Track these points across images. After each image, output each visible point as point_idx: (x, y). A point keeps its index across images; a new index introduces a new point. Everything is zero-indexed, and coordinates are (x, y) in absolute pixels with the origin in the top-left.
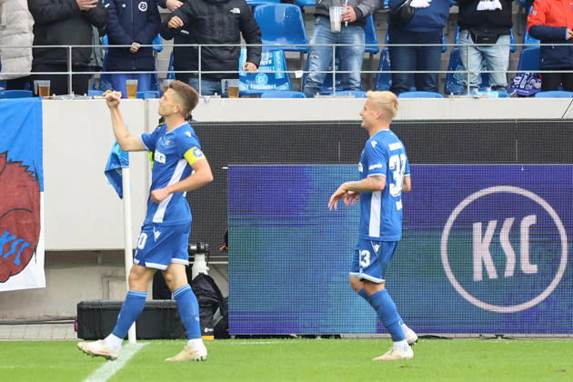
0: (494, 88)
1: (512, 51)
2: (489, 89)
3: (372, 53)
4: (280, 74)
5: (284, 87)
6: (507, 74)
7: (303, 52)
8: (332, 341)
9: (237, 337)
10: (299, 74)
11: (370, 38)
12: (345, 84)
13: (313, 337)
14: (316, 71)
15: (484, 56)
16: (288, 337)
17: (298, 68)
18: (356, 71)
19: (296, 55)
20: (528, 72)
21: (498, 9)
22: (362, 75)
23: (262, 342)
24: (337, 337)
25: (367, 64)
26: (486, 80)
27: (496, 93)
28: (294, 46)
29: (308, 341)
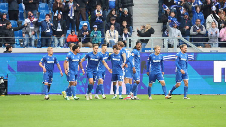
0: (60, 46)
1: (64, 39)
2: (59, 46)
3: (36, 39)
4: (18, 43)
5: (19, 46)
6: (63, 44)
7: (23, 39)
8: (28, 96)
9: (9, 95)
10: (22, 43)
11: (36, 36)
12: (31, 45)
13: (24, 95)
14: (26, 43)
15: (59, 40)
16: (19, 95)
17: (22, 42)
18: (33, 43)
19: (21, 40)
20: (67, 43)
21: (61, 31)
22: (34, 44)
23: (14, 96)
24: (29, 95)
25: (35, 41)
26: (59, 45)
27: (61, 47)
28: (21, 38)
29: (23, 96)
